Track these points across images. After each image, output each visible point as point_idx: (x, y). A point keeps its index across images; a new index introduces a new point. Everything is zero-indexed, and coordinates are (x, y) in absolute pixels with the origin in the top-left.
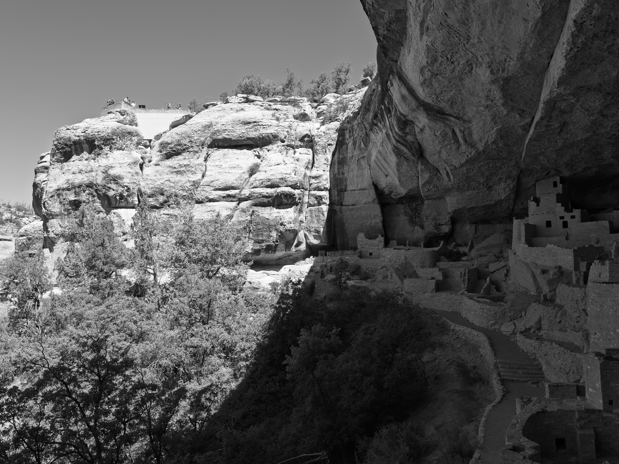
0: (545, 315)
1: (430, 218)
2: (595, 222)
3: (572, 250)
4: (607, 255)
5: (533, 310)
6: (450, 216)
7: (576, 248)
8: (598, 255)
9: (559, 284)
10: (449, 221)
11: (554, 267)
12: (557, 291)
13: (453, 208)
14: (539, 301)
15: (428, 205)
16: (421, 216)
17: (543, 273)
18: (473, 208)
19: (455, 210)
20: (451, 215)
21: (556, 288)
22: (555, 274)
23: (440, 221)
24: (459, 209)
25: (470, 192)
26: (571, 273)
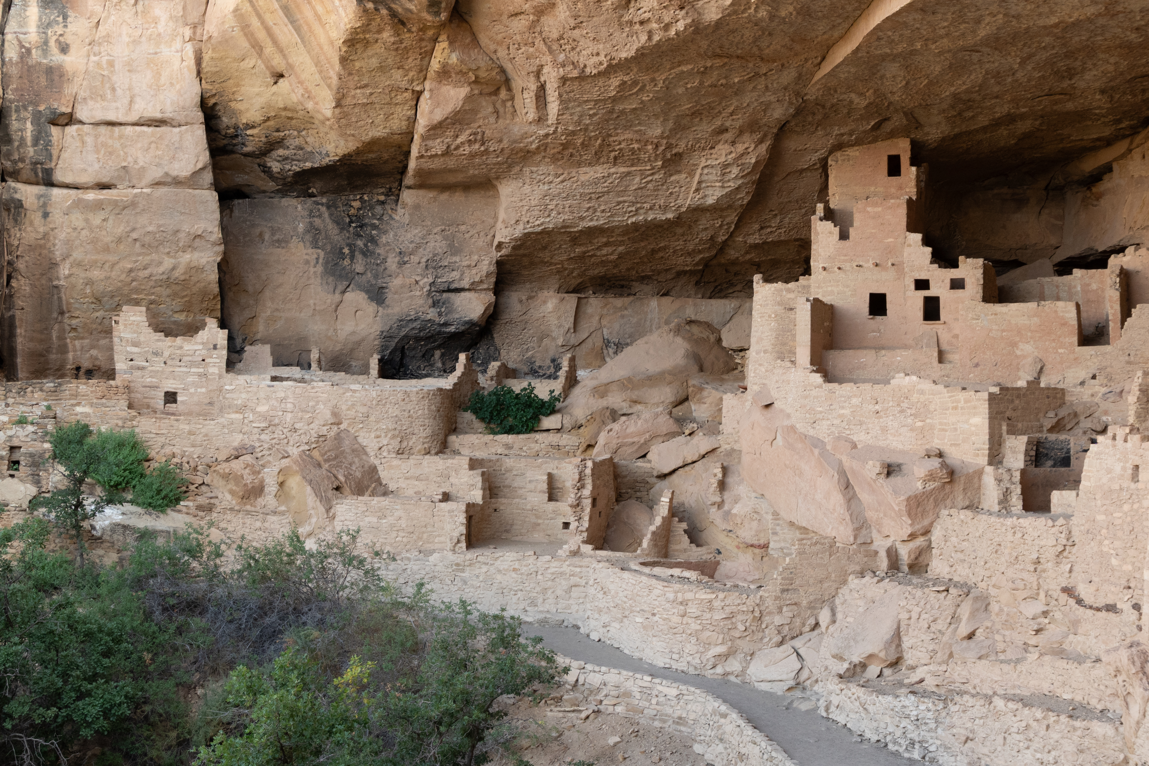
0: (915, 616)
1: (415, 259)
2: (1031, 306)
3: (986, 396)
4: (1076, 415)
5: (861, 603)
6: (496, 255)
7: (996, 390)
8: (1051, 414)
9: (944, 512)
10: (488, 275)
11: (924, 453)
12: (936, 535)
13: (521, 227)
14: (874, 572)
15: (417, 207)
16: (380, 251)
17: (889, 474)
18: (591, 232)
19: (527, 236)
20: (504, 252)
21: (931, 524)
22: (931, 477)
23: (455, 275)
24: (543, 232)
25: (598, 171)
26: (980, 473)
